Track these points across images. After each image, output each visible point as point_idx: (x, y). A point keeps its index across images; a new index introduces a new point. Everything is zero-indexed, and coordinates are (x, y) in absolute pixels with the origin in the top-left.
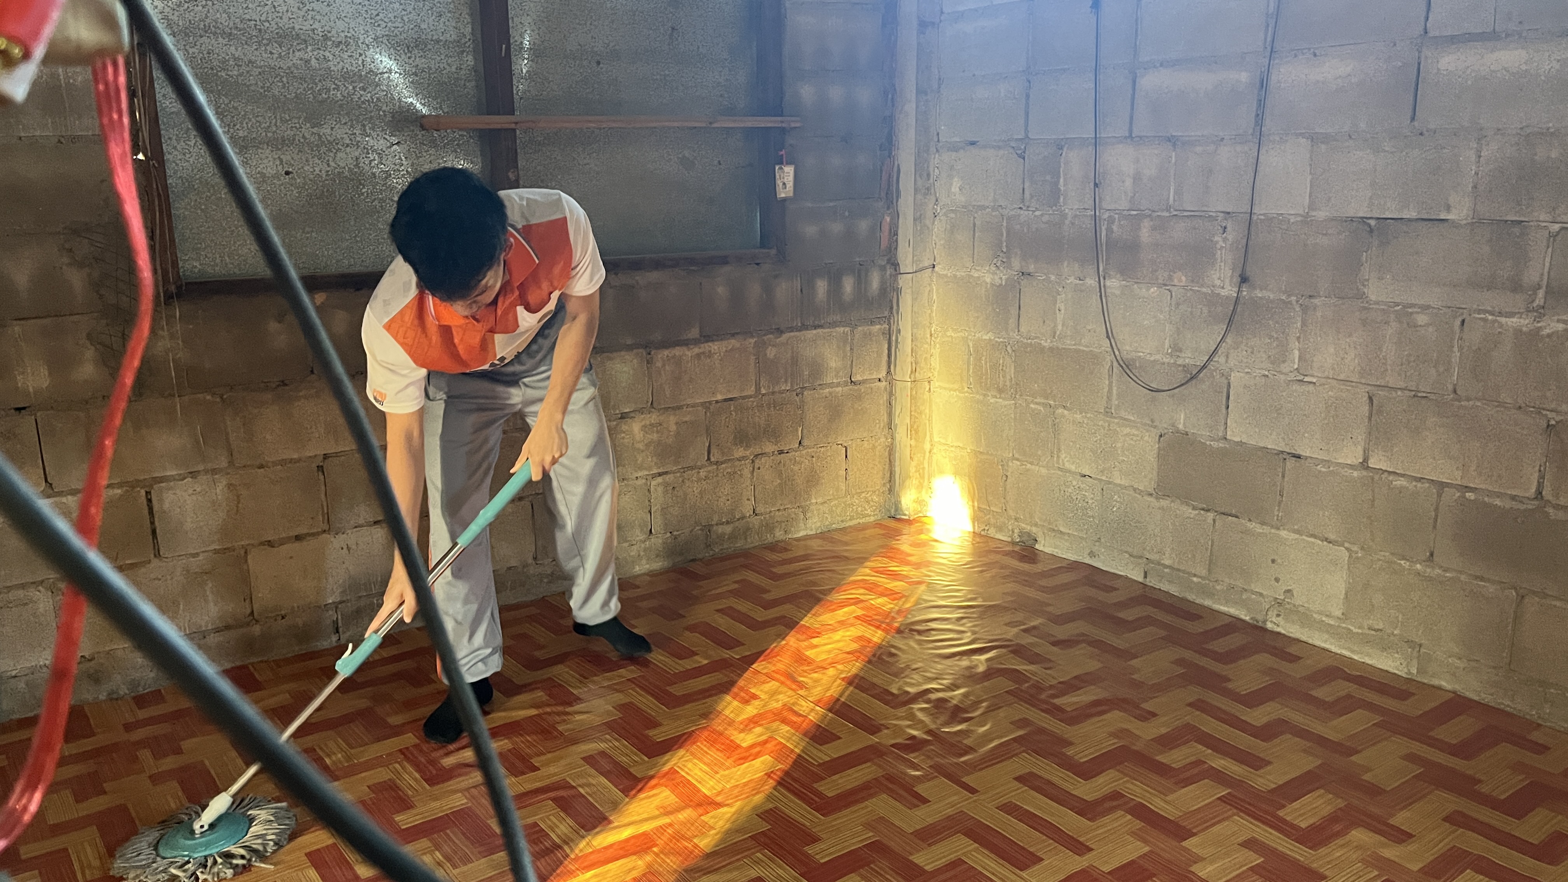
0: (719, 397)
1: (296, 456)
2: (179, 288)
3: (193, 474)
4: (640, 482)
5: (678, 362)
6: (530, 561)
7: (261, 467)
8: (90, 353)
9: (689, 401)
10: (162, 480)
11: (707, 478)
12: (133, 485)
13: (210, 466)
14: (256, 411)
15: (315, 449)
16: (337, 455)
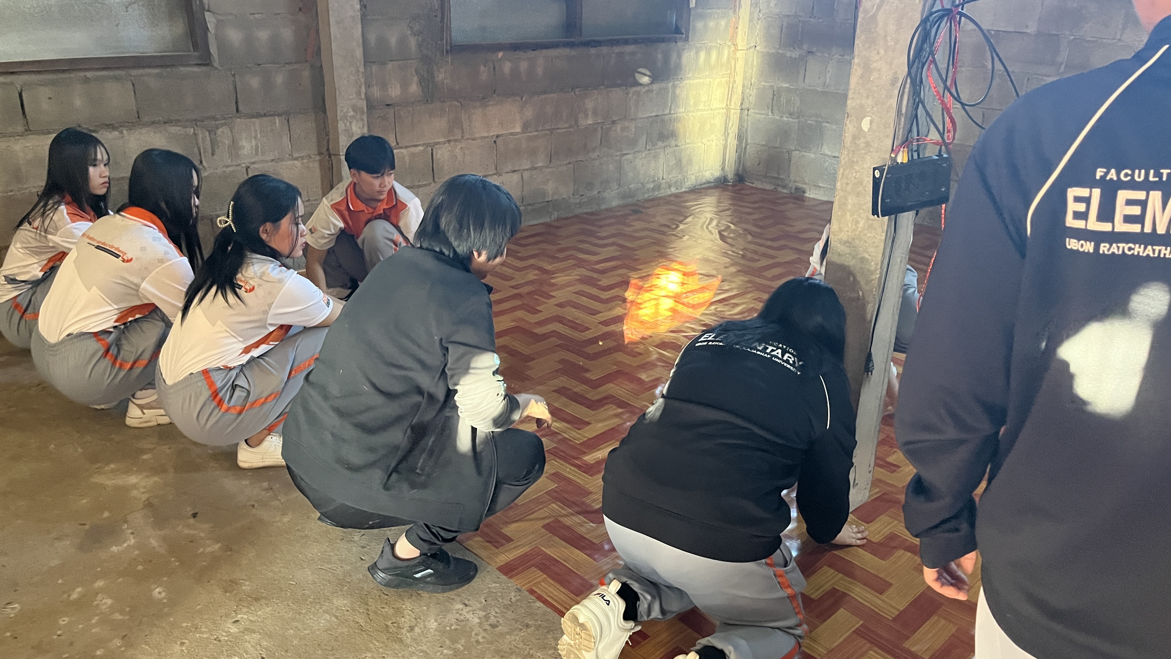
0: (654, 114)
1: (486, 135)
2: (451, 47)
3: (449, 141)
4: (618, 158)
5: (638, 94)
6: (571, 196)
7: (474, 139)
8: (416, 79)
9: (642, 116)
10: (438, 143)
11: (645, 158)
12: (427, 145)
13: (456, 138)
14: (473, 111)
15: (494, 132)
16: (501, 135)
